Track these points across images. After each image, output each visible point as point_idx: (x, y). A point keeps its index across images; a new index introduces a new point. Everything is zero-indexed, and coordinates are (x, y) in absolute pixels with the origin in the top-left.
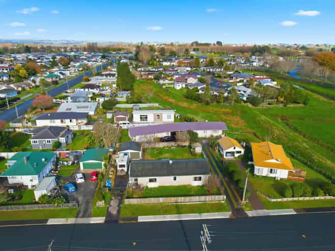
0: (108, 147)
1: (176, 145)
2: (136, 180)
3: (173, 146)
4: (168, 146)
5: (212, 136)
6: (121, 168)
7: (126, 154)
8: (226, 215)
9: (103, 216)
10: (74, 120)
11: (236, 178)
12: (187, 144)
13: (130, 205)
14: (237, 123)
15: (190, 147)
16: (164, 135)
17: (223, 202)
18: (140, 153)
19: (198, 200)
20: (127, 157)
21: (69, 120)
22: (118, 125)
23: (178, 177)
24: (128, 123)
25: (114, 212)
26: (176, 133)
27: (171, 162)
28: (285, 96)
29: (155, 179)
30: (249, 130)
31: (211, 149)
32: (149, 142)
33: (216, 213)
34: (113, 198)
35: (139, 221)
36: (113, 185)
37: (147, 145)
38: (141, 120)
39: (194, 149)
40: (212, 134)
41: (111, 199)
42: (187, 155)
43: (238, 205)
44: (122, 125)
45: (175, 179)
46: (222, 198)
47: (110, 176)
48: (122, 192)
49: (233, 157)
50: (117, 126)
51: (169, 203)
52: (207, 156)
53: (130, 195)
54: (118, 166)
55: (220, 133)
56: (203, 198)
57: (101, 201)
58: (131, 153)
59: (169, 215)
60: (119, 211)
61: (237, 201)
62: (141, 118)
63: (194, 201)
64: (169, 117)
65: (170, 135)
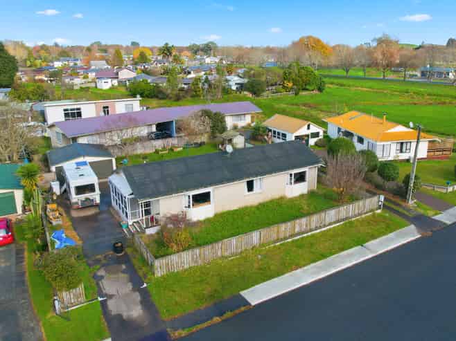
4: (164, 148)
6: (83, 197)
17: (379, 211)
18: (114, 161)
19: (334, 220)
23: (257, 182)
25: (134, 312)
28: (293, 79)
29: (208, 194)
34: (101, 273)
35: (253, 304)
39: (230, 140)
41: (98, 278)
43: (407, 210)
45: (250, 186)
47: (54, 223)
48: (122, 248)
54: (73, 191)
55: (247, 120)
56: (343, 212)
59: (299, 271)
62: (66, 114)
63: (327, 222)
64: (129, 109)
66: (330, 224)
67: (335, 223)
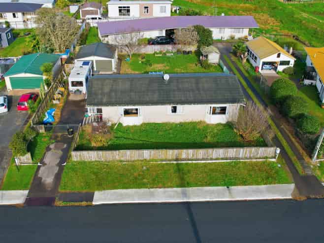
0: (61, 52)
1: (175, 51)
2: (100, 111)
3: (169, 52)
4: (161, 52)
5: (232, 38)
6: (75, 88)
7: (86, 63)
8: (284, 191)
9: (24, 188)
10: (19, 15)
11: (294, 112)
12: (193, 48)
13: (83, 163)
14: (266, 23)
15: (198, 53)
16: (154, 34)
17: (274, 160)
18: (114, 62)
19: (222, 156)
20: (87, 67)
21: (11, 14)
22: (84, 20)
23: (180, 107)
24: (99, 18)
25: (49, 180)
26: (175, 31)
27: (167, 77)
29: (137, 110)
30: (286, 31)
31: (233, 58)
32: (129, 45)
33: (263, 187)
34: (52, 146)
36: (57, 120)
37: (127, 49)
38: (120, 15)
39: (207, 56)
40: (233, 34)
41: (48, 149)
42: (193, 67)
43: (304, 167)
44: (90, 21)
45: (174, 110)
46: (271, 153)
47: (55, 102)
48: (72, 133)
49: (273, 72)
50: (82, 23)
51: (162, 160)
52: (230, 69)
53: (85, 142)
54: (70, 84)
55: (245, 32)
56: (232, 152)
57: (24, 154)
58: (96, 61)
59: (162, 190)
60: (58, 177)
61: (300, 158)
62: (120, 11)
63: (214, 157)
64: (163, 10)
65: (164, 35)
66: (217, 159)
67: (222, 159)
